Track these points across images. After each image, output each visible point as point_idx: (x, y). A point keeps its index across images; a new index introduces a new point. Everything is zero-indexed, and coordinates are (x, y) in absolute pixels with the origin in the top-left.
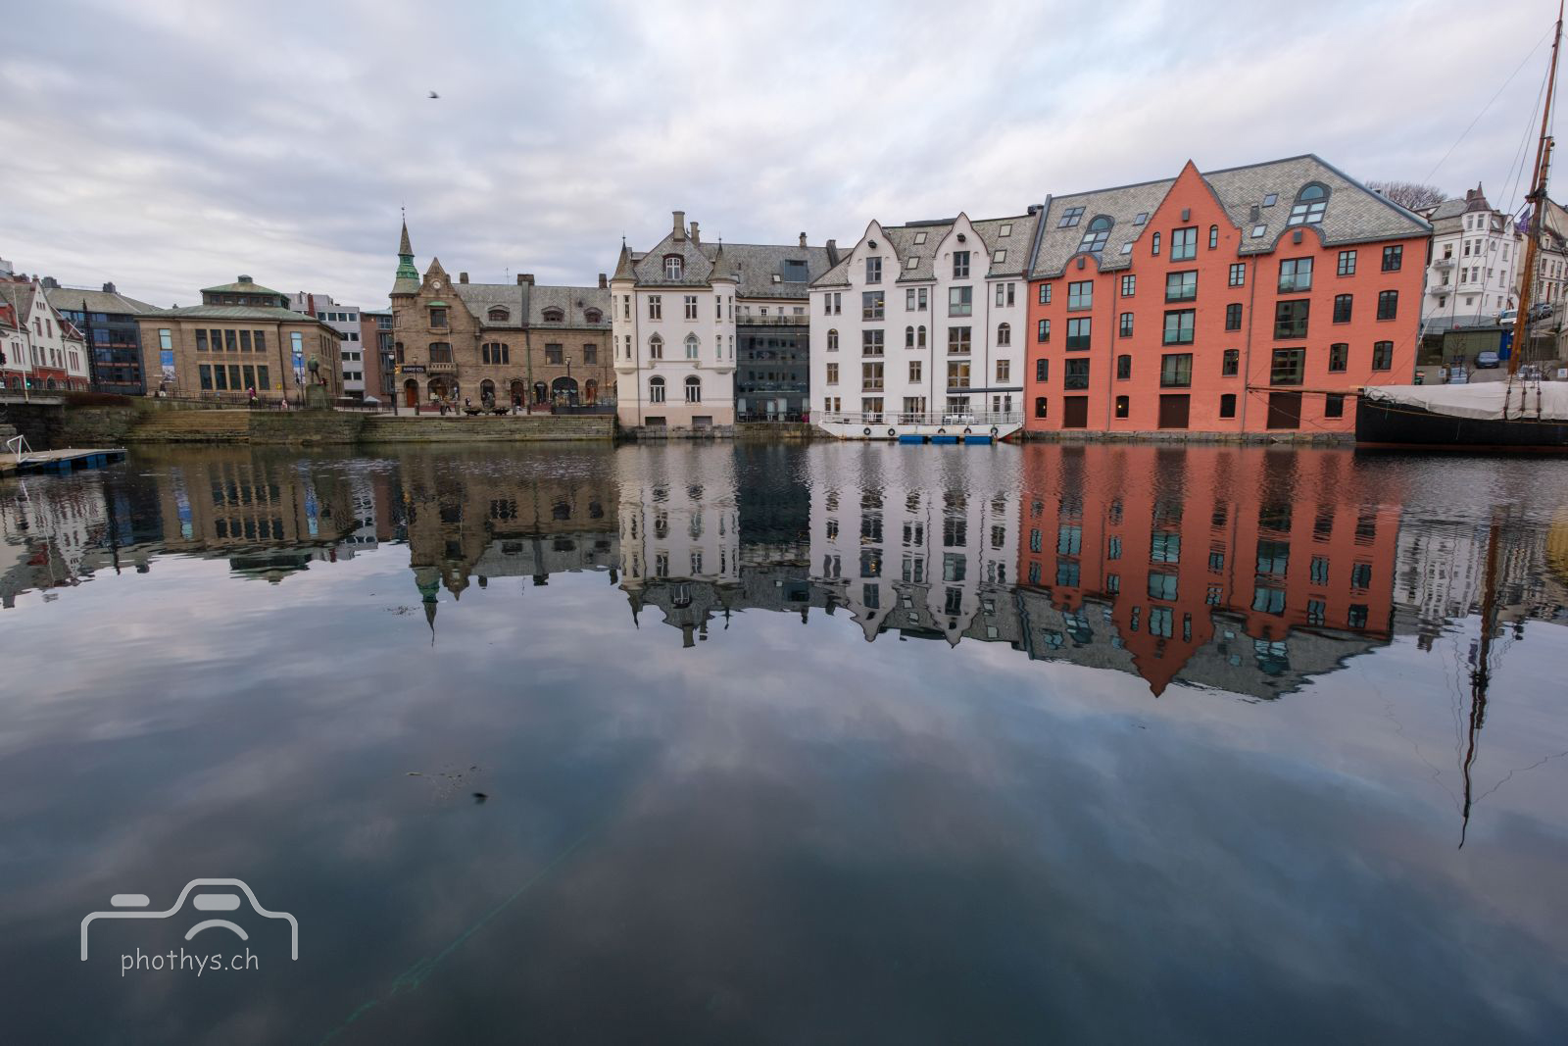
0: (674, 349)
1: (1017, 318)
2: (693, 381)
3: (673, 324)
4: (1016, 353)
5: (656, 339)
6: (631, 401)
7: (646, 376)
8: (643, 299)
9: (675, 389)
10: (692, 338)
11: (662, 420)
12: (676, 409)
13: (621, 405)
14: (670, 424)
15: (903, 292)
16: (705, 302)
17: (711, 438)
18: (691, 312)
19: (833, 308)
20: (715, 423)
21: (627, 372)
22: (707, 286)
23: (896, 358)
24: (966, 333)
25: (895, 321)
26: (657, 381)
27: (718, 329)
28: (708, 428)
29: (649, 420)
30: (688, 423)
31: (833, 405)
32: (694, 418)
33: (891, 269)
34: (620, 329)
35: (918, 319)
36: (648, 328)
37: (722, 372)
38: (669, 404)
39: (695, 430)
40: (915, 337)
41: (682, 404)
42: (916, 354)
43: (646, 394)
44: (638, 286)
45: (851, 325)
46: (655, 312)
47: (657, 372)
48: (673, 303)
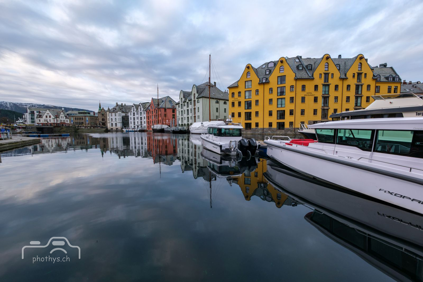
0: (114, 120)
1: (145, 115)
2: (116, 124)
3: (114, 117)
4: (145, 120)
5: (112, 119)
6: (109, 126)
7: (111, 123)
8: (110, 114)
9: (114, 125)
10: (116, 118)
11: (112, 129)
12: (114, 127)
13: (108, 127)
14: (114, 129)
15: (136, 113)
16: (117, 114)
17: (118, 131)
18: (116, 115)
19: (131, 115)
20: (119, 129)
21: (109, 123)
22: (117, 112)
23: (136, 121)
24: (142, 117)
25: (136, 116)
26: (112, 124)
27: (118, 117)
28: (118, 130)
29: (111, 129)
30: (115, 129)
31: (131, 126)
32: (116, 129)
33: (135, 110)
34: (108, 118)
35: (138, 116)
36: (111, 117)
37: (119, 123)
38: (113, 127)
39: (116, 130)
40: (138, 118)
41: (115, 127)
42: (138, 120)
43: (111, 126)
44: (110, 112)
45: (132, 116)
46: (112, 116)
47: (112, 123)
48: (113, 114)
